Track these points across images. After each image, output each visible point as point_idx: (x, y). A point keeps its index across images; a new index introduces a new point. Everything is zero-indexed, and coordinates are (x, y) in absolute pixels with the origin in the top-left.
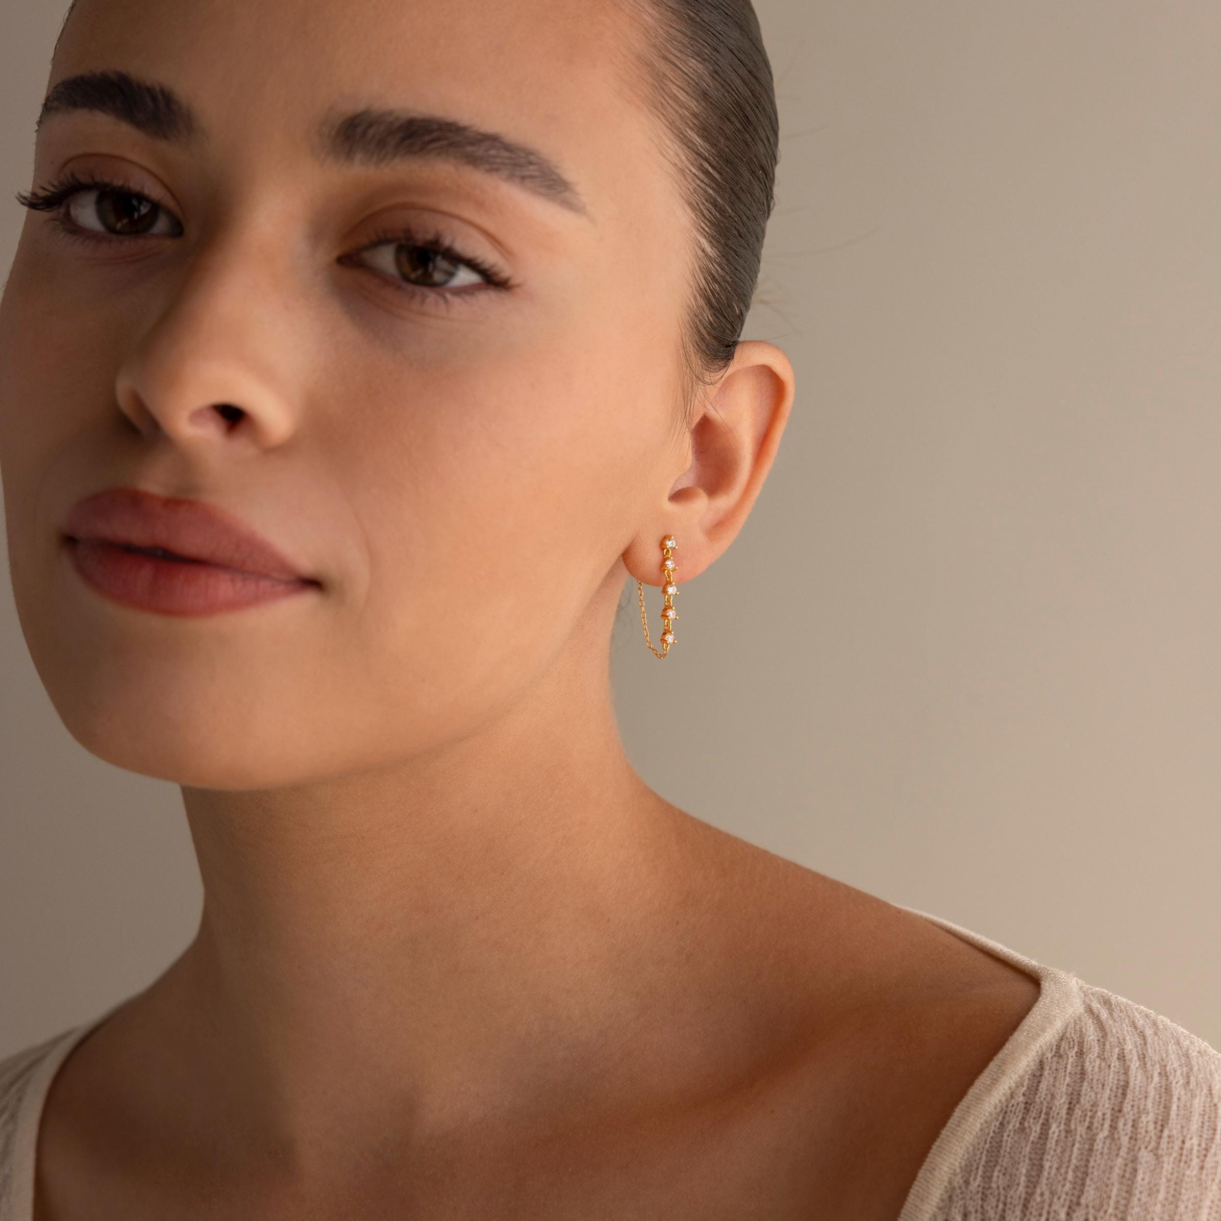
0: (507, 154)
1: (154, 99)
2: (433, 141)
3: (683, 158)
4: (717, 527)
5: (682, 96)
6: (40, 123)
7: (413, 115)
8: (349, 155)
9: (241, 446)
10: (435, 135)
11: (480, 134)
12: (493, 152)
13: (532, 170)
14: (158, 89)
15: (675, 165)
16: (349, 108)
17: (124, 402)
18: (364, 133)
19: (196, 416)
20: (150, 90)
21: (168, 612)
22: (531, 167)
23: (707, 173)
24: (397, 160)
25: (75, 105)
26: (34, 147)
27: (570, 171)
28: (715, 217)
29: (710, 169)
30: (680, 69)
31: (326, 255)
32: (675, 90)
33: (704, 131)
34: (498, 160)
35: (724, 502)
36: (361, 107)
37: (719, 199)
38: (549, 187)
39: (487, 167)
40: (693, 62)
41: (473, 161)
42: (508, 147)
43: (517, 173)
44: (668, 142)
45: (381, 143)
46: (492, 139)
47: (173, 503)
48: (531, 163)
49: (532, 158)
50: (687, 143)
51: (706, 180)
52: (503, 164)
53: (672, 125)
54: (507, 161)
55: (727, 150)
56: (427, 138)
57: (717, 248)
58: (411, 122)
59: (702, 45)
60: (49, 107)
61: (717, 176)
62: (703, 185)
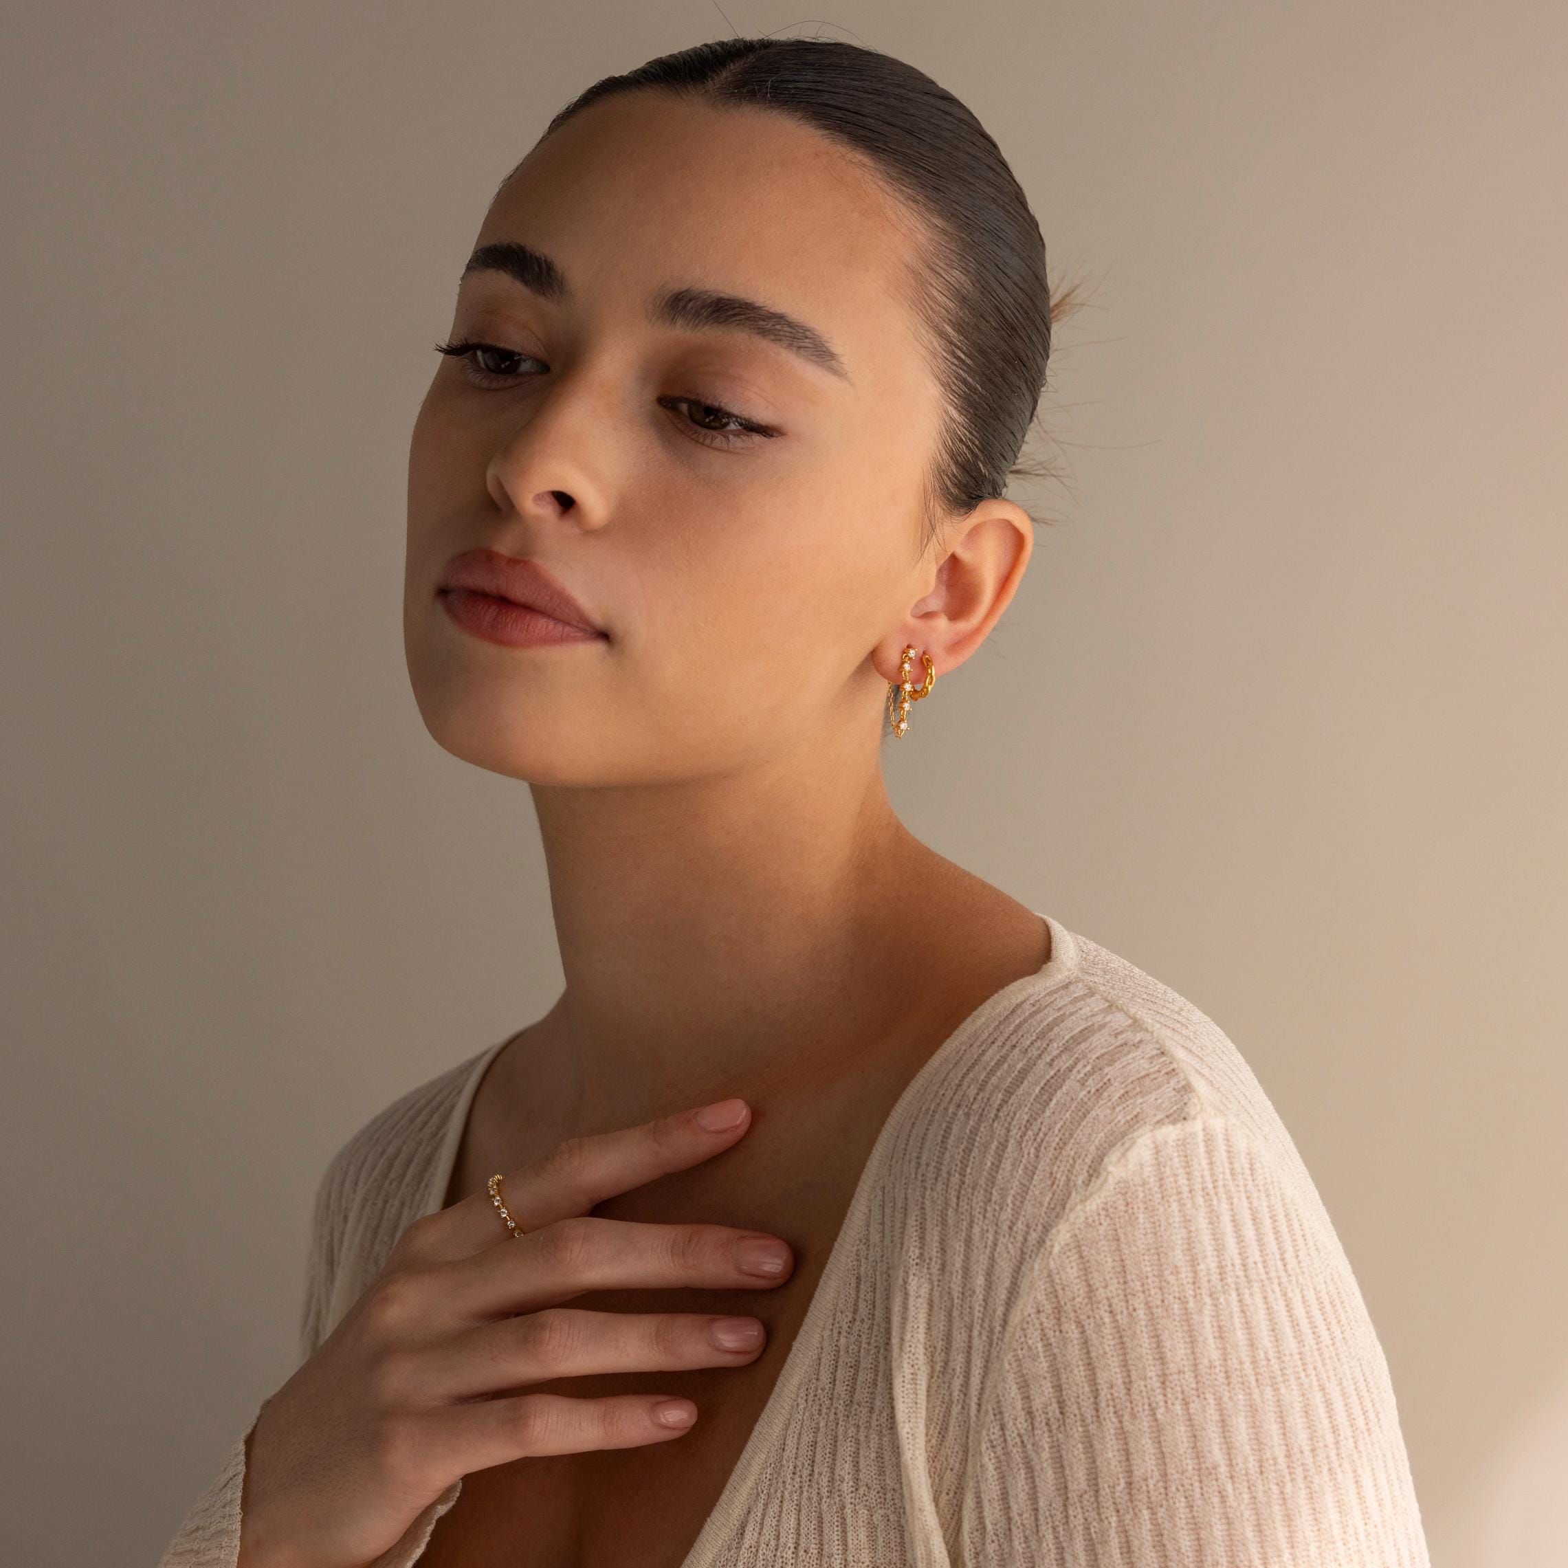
0: (790, 330)
1: (540, 267)
2: (735, 315)
3: (937, 346)
4: (955, 646)
5: (941, 298)
6: (463, 278)
7: (721, 295)
8: (673, 320)
9: (568, 527)
10: (736, 311)
11: (771, 313)
12: (778, 327)
13: (807, 343)
14: (543, 258)
15: (927, 348)
16: (676, 287)
17: (491, 487)
18: (684, 307)
19: (538, 498)
20: (538, 260)
21: (502, 642)
22: (807, 340)
23: (958, 358)
24: (707, 327)
25: (488, 266)
26: (457, 297)
27: (836, 346)
28: (964, 392)
29: (963, 356)
30: (944, 278)
31: (650, 394)
32: (935, 293)
33: (959, 327)
34: (781, 333)
35: (964, 626)
36: (684, 287)
37: (969, 379)
38: (819, 356)
39: (773, 337)
40: (956, 273)
41: (763, 332)
42: (790, 324)
43: (795, 344)
44: (923, 331)
45: (697, 314)
46: (780, 318)
47: (514, 562)
48: (807, 338)
49: (808, 333)
50: (942, 335)
51: (956, 362)
52: (785, 336)
53: (929, 320)
54: (788, 334)
55: (979, 341)
56: (731, 312)
57: (965, 416)
58: (720, 300)
59: (969, 260)
60: (469, 268)
61: (968, 361)
62: (954, 367)
